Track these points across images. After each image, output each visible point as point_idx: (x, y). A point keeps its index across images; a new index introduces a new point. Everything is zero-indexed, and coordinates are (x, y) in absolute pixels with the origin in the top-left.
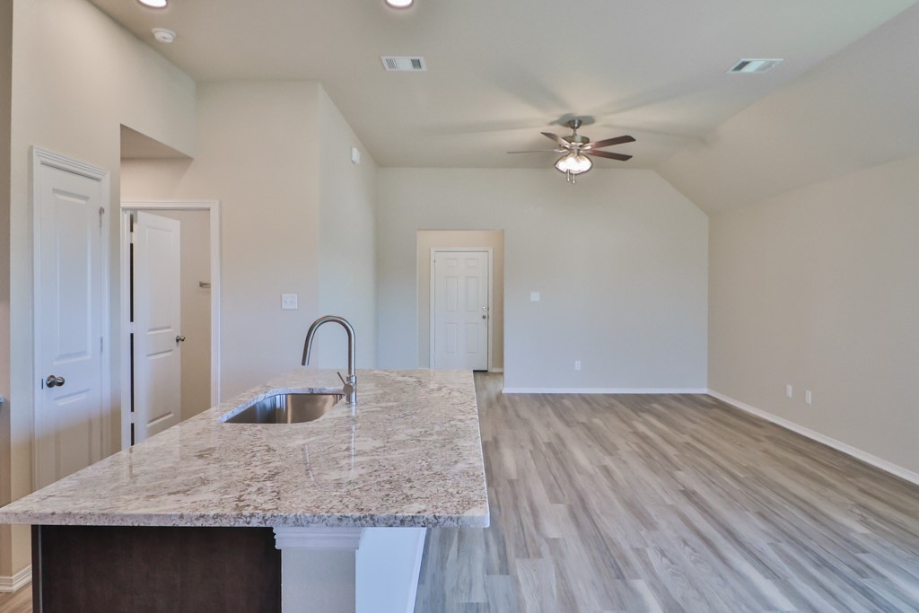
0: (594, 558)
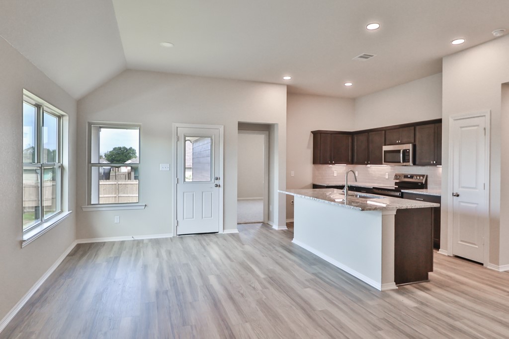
0: (284, 282)
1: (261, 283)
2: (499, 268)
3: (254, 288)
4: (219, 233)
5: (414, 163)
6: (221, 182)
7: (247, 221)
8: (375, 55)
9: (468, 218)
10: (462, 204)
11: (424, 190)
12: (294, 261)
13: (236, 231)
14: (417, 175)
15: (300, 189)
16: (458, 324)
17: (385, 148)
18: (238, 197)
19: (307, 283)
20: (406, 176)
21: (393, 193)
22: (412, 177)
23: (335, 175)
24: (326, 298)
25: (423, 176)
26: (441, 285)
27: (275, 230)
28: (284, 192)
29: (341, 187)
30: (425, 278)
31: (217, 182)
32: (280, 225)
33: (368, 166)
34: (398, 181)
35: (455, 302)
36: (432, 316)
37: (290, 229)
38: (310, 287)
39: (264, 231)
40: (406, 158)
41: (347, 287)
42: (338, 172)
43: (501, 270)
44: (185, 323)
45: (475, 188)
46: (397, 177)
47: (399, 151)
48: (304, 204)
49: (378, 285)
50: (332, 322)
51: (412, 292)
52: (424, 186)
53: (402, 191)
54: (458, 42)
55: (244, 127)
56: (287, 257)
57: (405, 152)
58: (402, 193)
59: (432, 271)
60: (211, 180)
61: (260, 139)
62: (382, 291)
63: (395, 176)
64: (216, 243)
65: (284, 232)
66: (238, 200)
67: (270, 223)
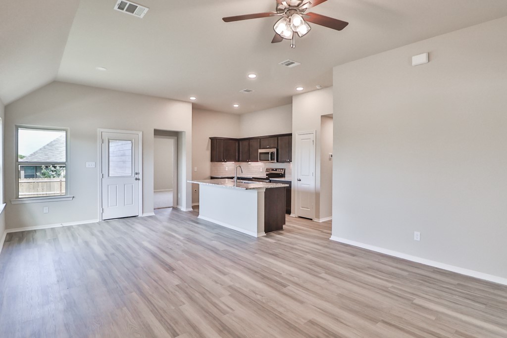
1: (181, 241)
2: (319, 220)
3: (178, 245)
4: (139, 216)
5: (277, 161)
6: (140, 176)
7: (159, 207)
8: (253, 91)
9: (305, 193)
10: (302, 185)
11: (283, 178)
12: (202, 228)
13: (153, 214)
14: (279, 169)
15: (203, 179)
16: (295, 246)
17: (260, 151)
18: (154, 189)
19: (213, 239)
20: (273, 170)
21: (264, 181)
22: (276, 170)
23: (226, 170)
24: (225, 244)
25: (283, 169)
26: (289, 231)
27: (184, 212)
28: (191, 182)
29: (232, 178)
30: (281, 229)
31: (137, 176)
32: (187, 207)
33: (249, 163)
34: (268, 173)
35: (295, 238)
36: (283, 245)
37: (196, 210)
38: (214, 240)
39: (175, 212)
40: (273, 158)
41: (237, 238)
42: (229, 167)
43: (321, 221)
44: (136, 267)
45: (309, 176)
46: (267, 170)
47: (268, 153)
48: (207, 189)
49: (255, 235)
50: (230, 254)
51: (273, 236)
52: (283, 176)
53: (270, 179)
54: (300, 89)
55: (158, 133)
56: (196, 226)
57: (272, 154)
58: (270, 180)
59: (285, 224)
60: (132, 175)
61: (170, 142)
62: (258, 237)
63: (267, 169)
64: (139, 223)
65: (190, 212)
66: (154, 192)
67: (179, 207)
